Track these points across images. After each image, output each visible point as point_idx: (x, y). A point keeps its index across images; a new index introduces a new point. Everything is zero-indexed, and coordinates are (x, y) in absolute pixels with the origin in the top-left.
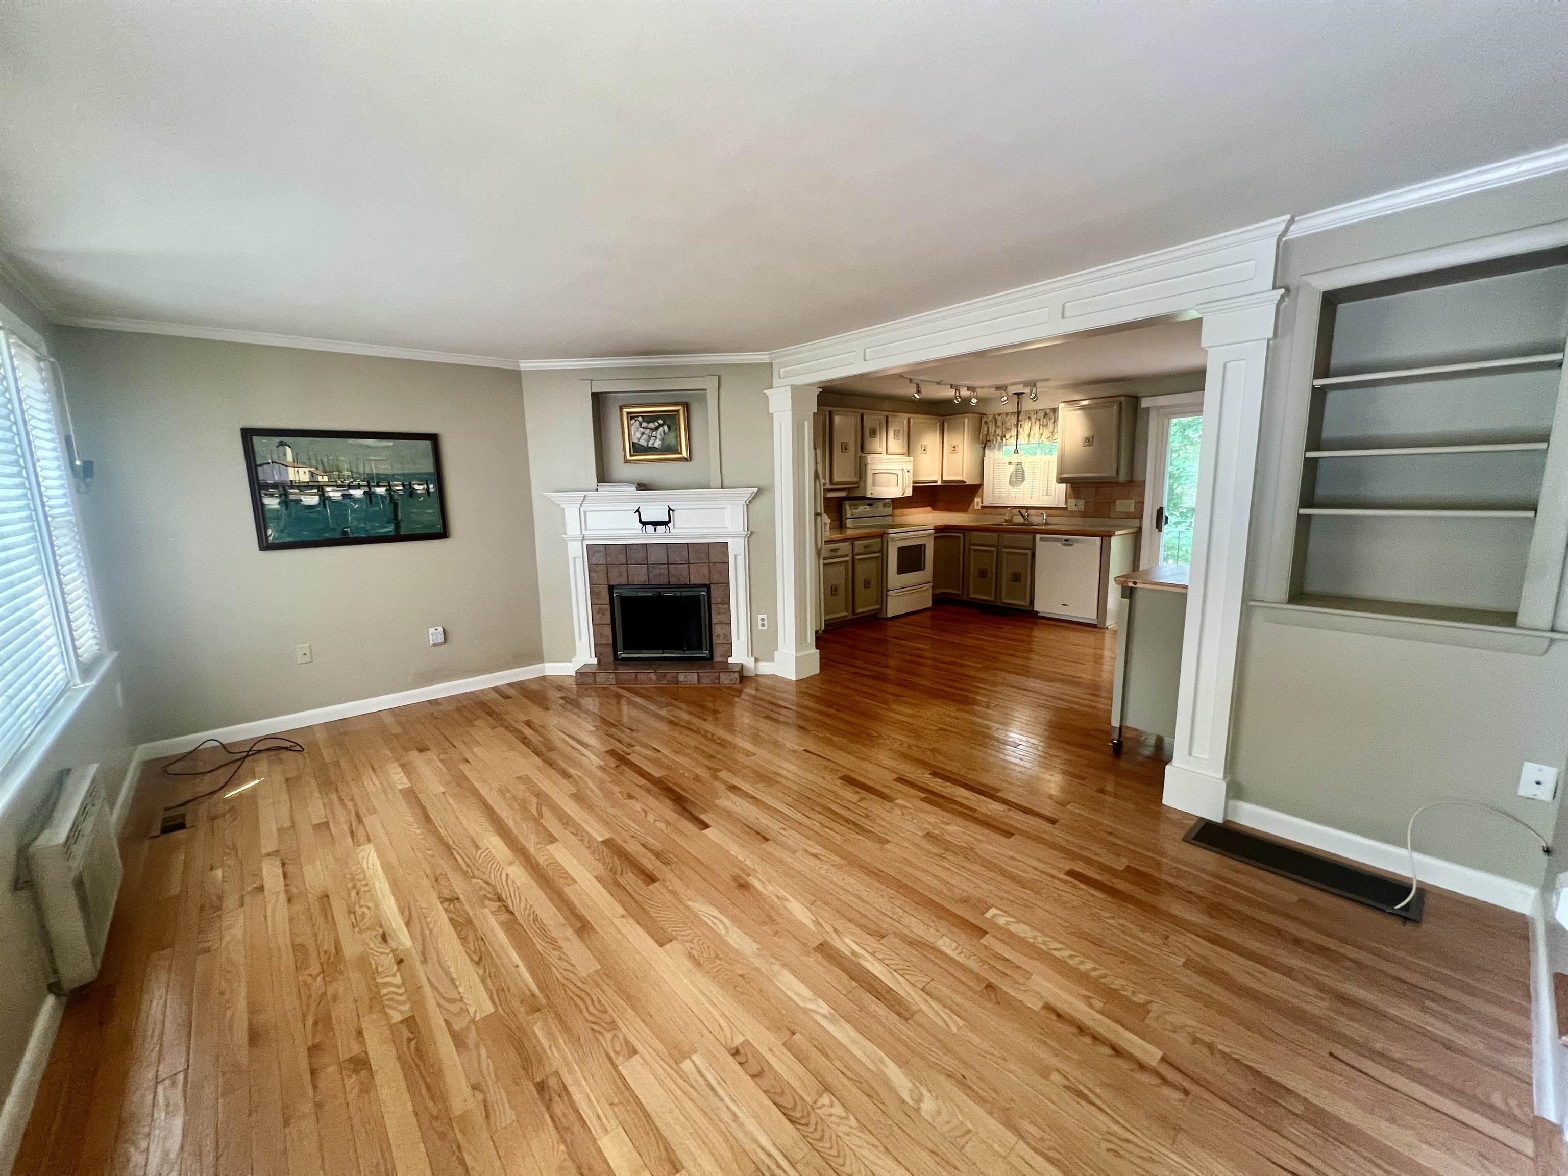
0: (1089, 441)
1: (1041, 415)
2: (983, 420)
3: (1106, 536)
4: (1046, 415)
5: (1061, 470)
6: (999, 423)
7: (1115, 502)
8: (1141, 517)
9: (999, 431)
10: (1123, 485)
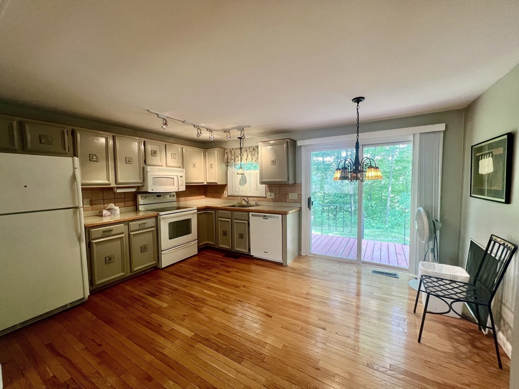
0: (274, 162)
1: (252, 149)
2: (226, 152)
3: (284, 214)
4: (254, 149)
5: (261, 178)
6: (233, 153)
7: (288, 194)
8: (301, 203)
9: (233, 157)
10: (291, 185)
